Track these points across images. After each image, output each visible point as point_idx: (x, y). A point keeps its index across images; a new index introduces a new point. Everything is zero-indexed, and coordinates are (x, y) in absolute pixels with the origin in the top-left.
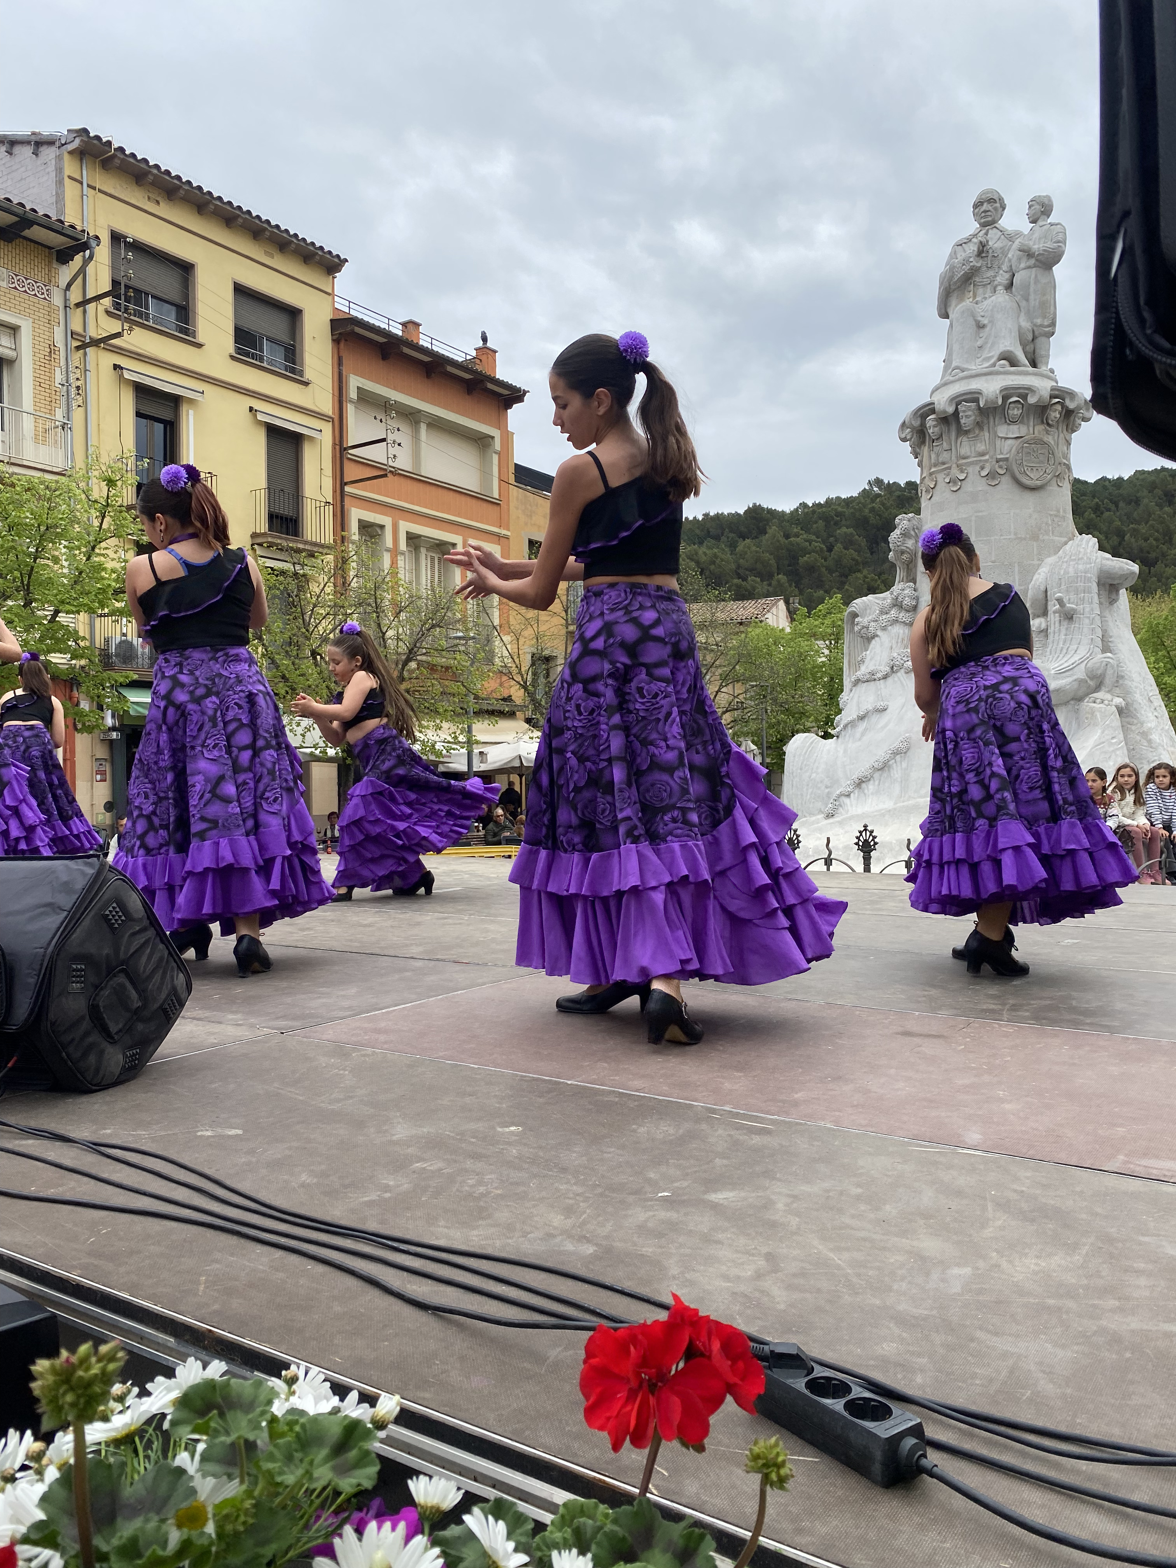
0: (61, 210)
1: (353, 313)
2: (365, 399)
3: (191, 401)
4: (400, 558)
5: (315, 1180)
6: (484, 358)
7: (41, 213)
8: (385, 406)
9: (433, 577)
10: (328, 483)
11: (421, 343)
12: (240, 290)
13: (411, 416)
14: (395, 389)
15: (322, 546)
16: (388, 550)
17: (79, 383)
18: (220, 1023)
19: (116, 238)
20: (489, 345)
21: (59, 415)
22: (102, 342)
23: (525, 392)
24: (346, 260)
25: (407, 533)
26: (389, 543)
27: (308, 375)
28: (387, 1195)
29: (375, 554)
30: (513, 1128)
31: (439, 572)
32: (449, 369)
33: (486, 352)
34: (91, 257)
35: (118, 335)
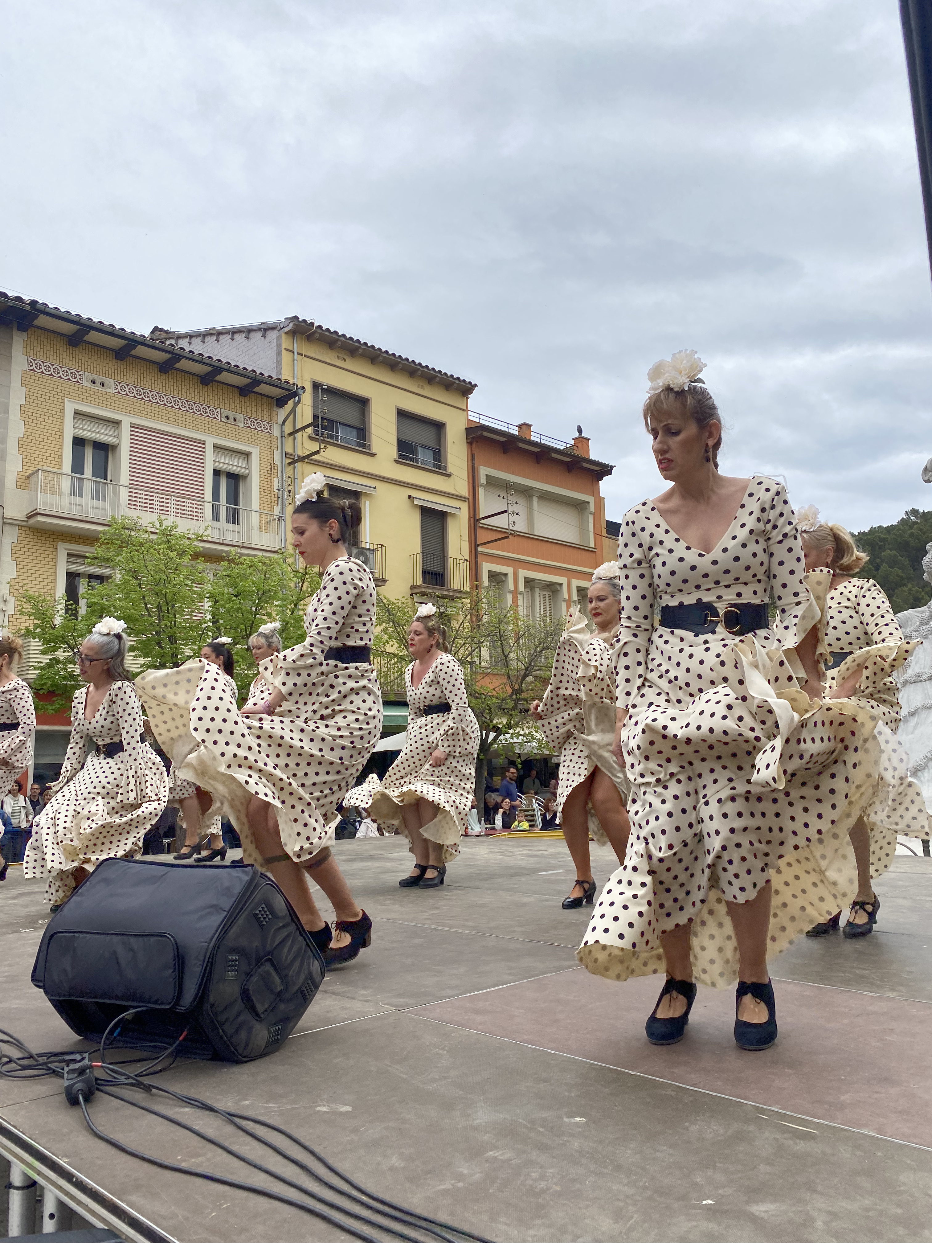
0: (280, 372)
1: (482, 422)
2: (492, 482)
3: (367, 494)
4: (520, 597)
5: (402, 1165)
6: (580, 445)
7: (266, 375)
8: (507, 487)
9: (545, 610)
10: (466, 546)
11: (532, 438)
12: (402, 414)
13: (526, 493)
14: (513, 473)
15: (460, 592)
16: (510, 592)
17: (290, 488)
18: (353, 998)
19: (316, 386)
20: (583, 435)
21: (277, 511)
22: (306, 459)
23: (612, 467)
24: (476, 385)
25: (525, 578)
26: (511, 586)
27: (450, 469)
28: (460, 1185)
29: (500, 597)
30: (578, 1119)
31: (550, 605)
32: (554, 455)
33: (582, 440)
34: (299, 401)
35: (317, 452)
